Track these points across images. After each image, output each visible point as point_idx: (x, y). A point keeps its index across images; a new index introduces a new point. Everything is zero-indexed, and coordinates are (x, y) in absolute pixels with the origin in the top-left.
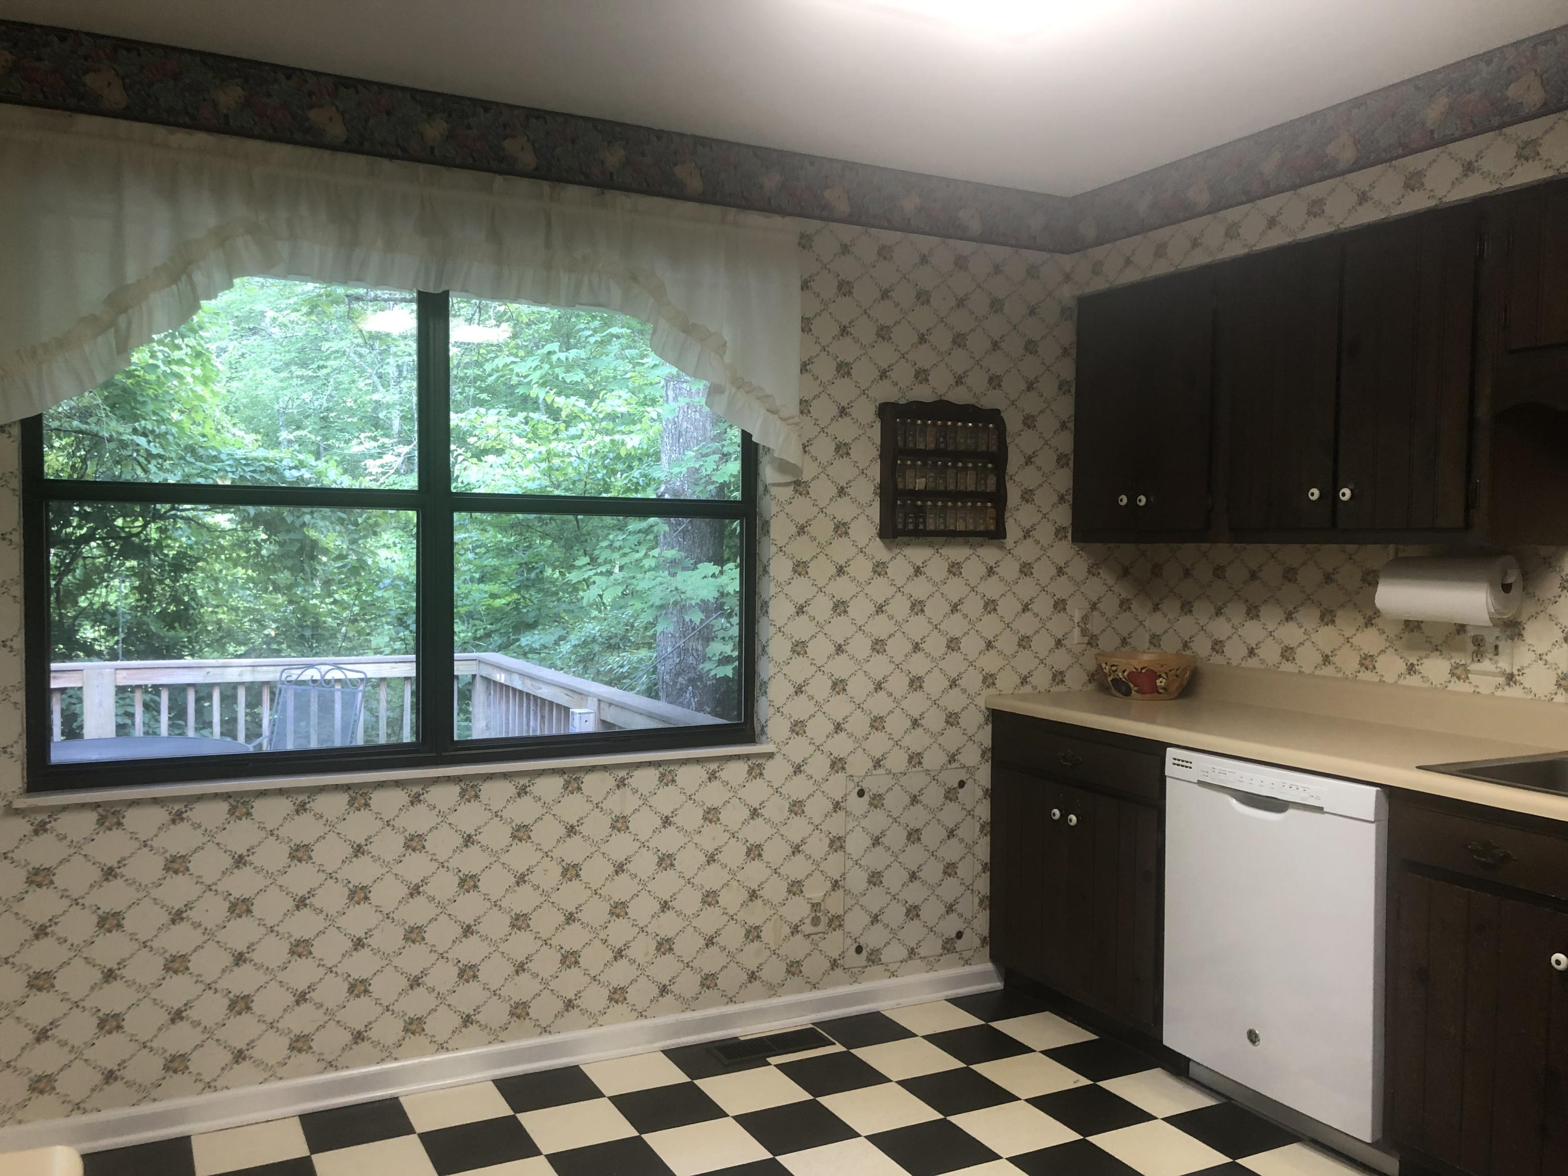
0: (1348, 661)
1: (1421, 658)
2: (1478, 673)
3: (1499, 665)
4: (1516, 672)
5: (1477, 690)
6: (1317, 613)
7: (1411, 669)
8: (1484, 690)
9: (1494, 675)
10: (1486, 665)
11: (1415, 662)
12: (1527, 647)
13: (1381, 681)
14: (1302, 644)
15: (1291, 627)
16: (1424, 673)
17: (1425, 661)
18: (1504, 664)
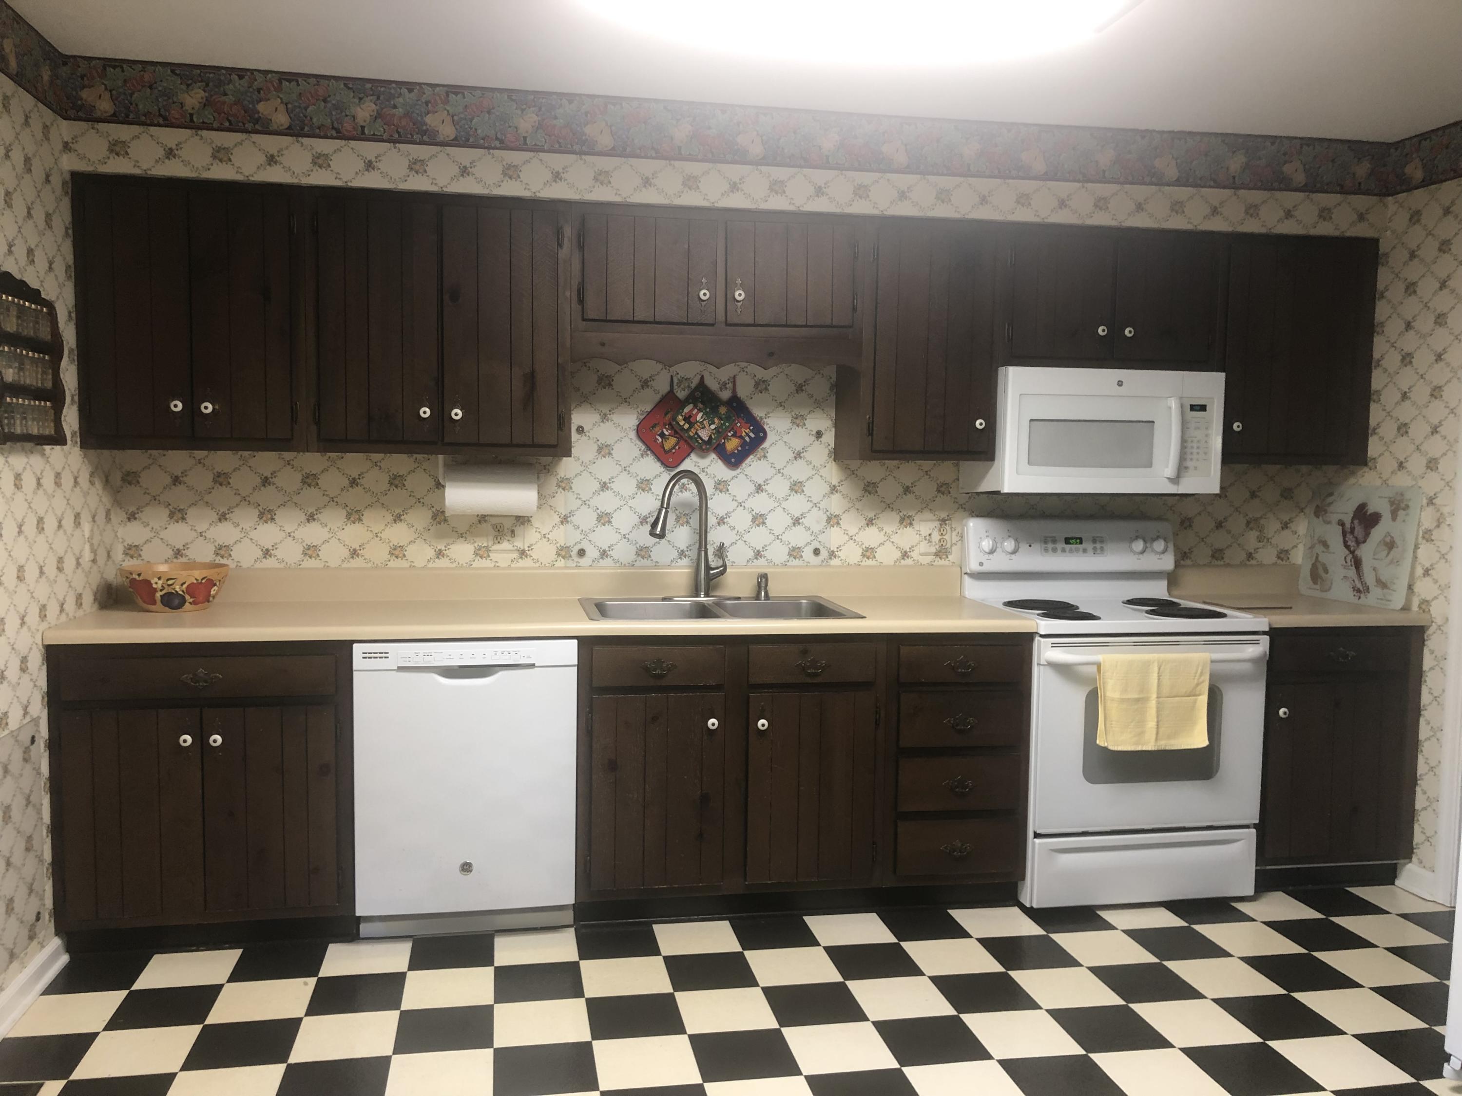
0: (377, 553)
1: (448, 545)
2: (497, 551)
3: (515, 544)
4: (527, 549)
5: (497, 565)
6: (344, 513)
7: (440, 554)
8: (502, 564)
9: (511, 551)
10: (505, 545)
11: (443, 548)
12: (535, 530)
13: (412, 567)
14: (326, 541)
15: (314, 527)
16: (452, 556)
17: (451, 546)
18: (519, 544)
